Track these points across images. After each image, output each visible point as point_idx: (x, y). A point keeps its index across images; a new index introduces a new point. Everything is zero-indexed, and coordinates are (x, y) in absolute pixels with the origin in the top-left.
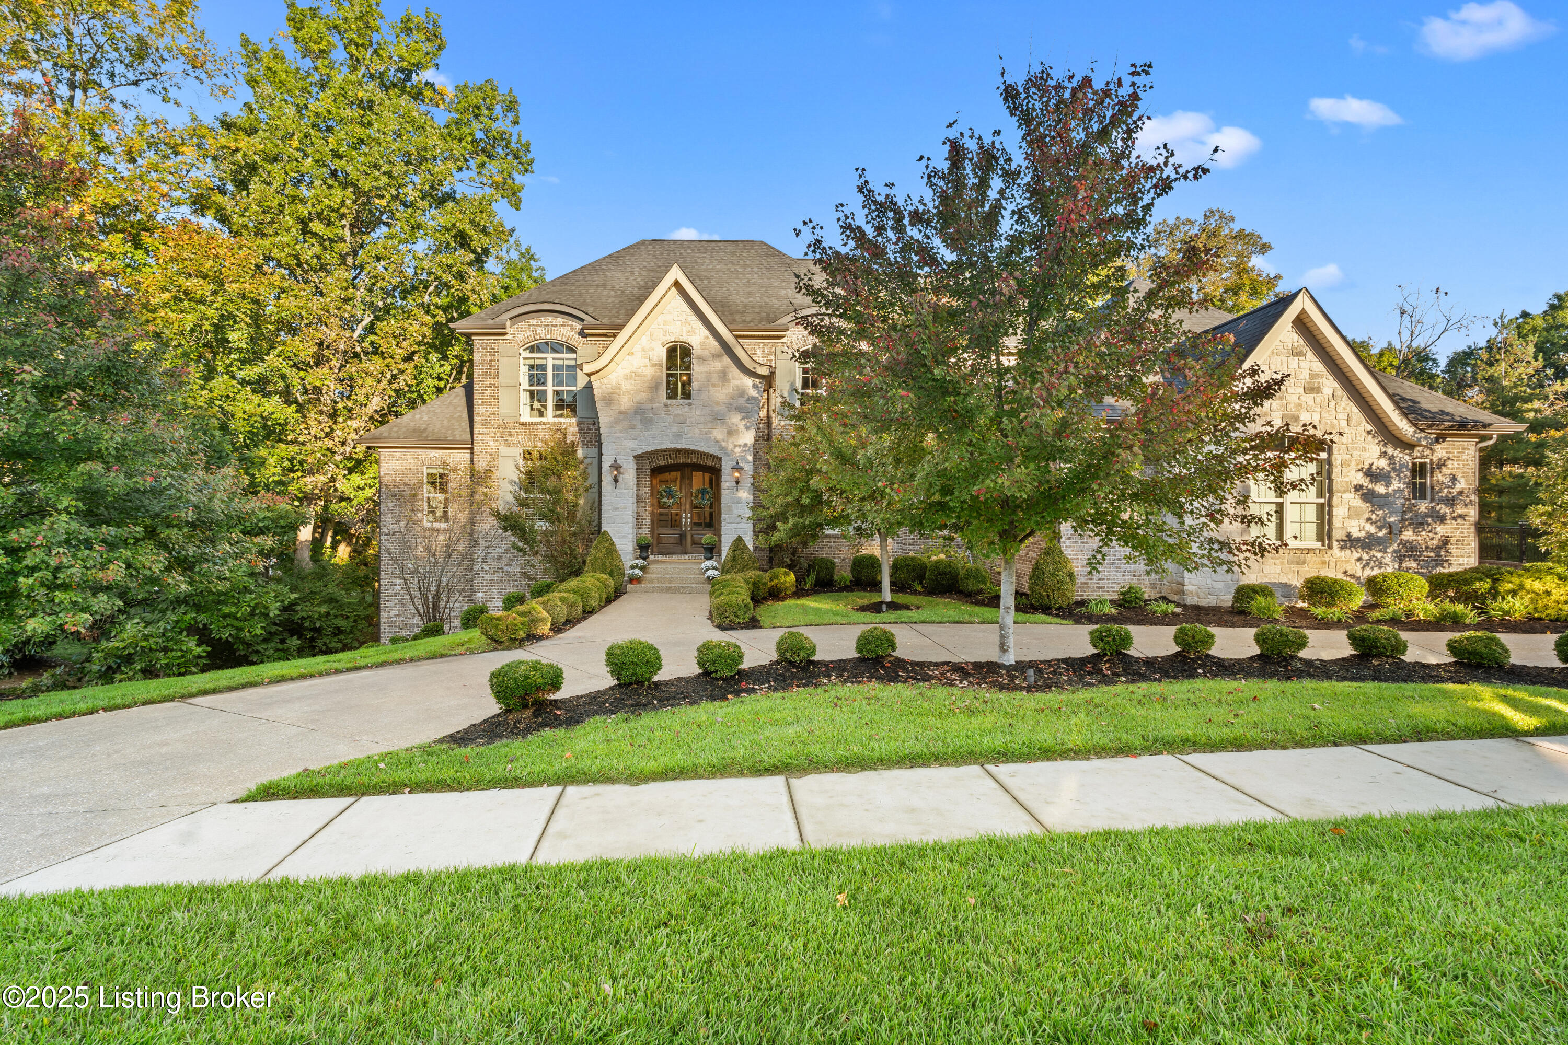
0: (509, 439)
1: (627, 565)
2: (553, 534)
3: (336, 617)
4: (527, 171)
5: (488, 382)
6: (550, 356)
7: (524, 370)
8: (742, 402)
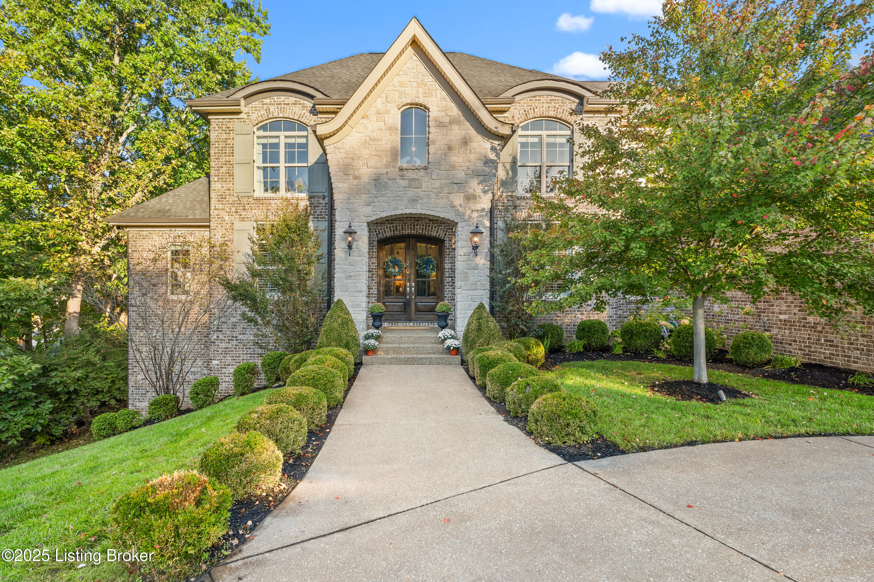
0: (243, 213)
1: (362, 334)
2: (285, 303)
3: (94, 379)
4: (265, 33)
5: (224, 159)
6: (282, 134)
7: (258, 150)
8: (480, 165)
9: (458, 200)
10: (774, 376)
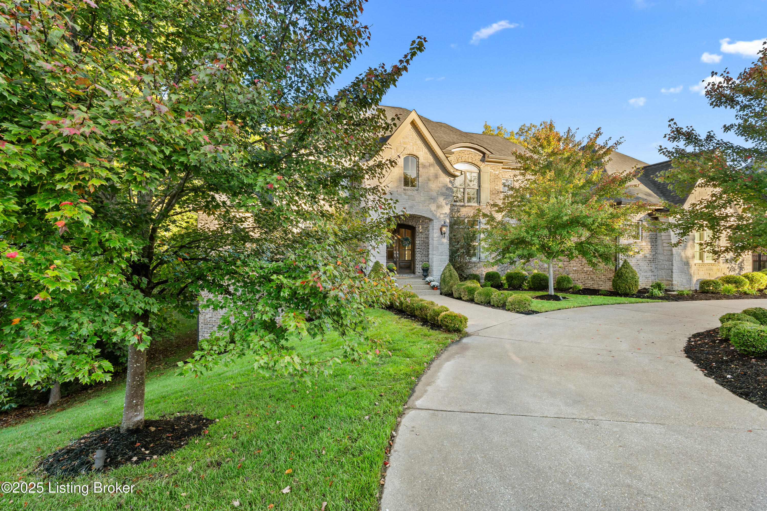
8: (444, 190)
9: (433, 207)
10: (573, 293)
